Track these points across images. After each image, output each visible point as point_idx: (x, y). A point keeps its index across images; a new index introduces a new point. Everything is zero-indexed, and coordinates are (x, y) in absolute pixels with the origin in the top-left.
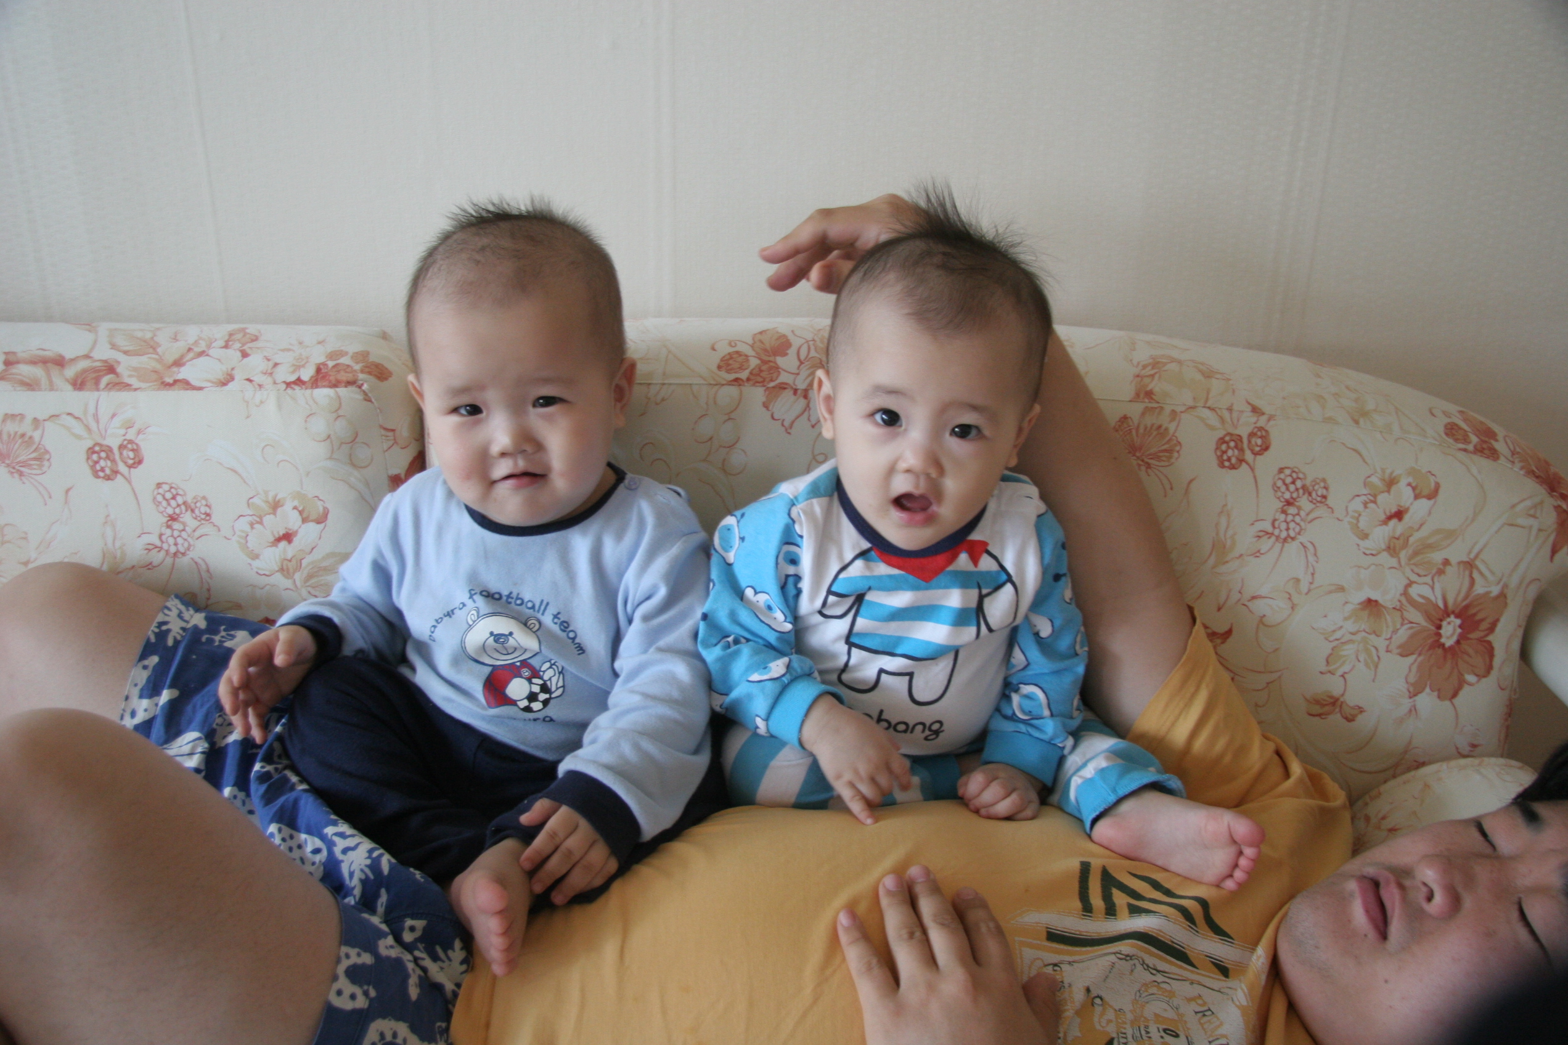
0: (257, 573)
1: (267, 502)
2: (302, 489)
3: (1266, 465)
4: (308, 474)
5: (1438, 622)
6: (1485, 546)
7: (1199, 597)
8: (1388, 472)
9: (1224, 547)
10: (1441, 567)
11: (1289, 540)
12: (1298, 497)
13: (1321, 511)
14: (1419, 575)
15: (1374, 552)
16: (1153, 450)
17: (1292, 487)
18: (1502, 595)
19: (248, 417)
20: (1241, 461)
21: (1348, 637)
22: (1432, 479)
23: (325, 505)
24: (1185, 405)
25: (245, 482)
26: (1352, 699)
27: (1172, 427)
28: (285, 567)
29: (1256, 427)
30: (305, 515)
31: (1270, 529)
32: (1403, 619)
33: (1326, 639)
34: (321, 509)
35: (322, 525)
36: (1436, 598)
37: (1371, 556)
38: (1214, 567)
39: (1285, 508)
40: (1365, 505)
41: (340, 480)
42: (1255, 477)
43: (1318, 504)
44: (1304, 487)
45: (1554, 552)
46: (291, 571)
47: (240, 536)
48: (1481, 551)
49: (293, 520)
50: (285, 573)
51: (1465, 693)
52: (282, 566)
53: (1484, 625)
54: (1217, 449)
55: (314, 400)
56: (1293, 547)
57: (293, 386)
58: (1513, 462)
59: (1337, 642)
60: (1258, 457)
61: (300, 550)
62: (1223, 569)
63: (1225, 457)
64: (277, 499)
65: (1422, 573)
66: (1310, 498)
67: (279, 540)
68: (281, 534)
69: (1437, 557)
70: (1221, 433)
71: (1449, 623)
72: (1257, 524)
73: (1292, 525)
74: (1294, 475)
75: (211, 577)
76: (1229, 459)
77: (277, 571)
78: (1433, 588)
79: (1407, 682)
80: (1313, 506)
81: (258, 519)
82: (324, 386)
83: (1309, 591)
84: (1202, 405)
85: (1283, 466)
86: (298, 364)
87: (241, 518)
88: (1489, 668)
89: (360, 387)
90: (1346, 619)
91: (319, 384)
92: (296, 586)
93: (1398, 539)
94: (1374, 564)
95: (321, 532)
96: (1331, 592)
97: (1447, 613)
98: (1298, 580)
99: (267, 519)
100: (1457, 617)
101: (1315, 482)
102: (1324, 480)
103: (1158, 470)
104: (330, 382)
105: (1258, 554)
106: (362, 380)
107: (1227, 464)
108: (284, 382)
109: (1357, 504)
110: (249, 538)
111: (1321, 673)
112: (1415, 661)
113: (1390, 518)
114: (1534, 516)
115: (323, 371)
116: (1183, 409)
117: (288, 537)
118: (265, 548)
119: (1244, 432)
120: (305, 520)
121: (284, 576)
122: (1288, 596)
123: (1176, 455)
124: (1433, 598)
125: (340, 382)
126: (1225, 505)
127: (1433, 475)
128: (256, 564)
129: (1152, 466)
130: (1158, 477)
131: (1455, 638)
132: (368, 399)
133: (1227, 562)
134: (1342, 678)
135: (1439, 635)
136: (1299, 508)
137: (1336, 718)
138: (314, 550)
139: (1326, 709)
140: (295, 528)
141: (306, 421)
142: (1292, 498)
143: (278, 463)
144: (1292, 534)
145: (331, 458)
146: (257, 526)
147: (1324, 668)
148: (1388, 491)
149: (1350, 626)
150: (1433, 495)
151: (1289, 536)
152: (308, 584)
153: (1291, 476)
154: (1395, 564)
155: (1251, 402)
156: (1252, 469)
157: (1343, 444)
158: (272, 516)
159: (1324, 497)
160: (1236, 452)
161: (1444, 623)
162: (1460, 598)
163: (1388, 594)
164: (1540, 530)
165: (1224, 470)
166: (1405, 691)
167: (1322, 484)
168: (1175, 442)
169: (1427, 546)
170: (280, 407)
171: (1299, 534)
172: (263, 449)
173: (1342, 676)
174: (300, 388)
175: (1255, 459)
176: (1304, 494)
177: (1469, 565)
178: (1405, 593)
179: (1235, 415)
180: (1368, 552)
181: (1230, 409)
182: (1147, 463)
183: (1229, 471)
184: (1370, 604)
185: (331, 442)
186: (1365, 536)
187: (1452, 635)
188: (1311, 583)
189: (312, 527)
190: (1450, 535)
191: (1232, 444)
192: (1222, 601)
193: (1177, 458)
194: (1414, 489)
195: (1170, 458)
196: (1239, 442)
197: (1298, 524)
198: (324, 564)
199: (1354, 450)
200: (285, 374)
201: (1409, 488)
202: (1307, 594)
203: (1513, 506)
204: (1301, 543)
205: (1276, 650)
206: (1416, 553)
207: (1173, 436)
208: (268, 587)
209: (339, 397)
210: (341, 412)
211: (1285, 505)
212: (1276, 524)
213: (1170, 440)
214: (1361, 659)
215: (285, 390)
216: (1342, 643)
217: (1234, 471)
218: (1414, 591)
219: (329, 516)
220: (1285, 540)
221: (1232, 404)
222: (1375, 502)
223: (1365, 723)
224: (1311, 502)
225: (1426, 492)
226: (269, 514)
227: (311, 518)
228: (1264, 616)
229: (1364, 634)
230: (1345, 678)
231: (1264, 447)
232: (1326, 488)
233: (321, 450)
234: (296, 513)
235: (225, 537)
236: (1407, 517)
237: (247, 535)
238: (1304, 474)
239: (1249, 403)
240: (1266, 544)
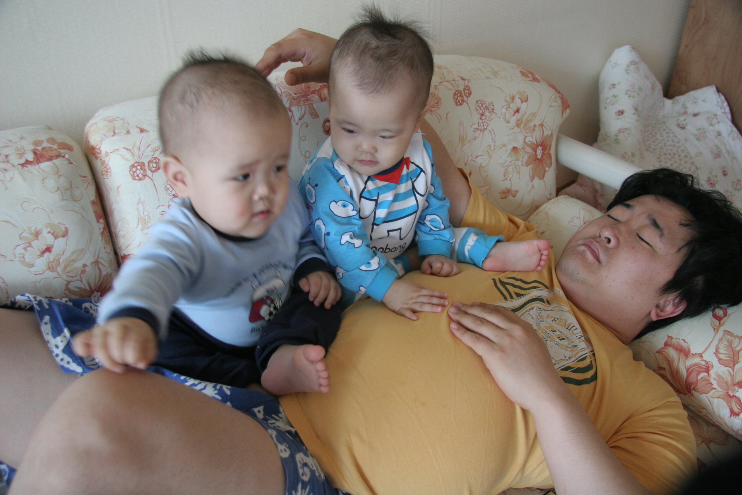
0: (35, 274)
1: (32, 234)
2: (50, 221)
3: (472, 100)
4: (52, 212)
5: (535, 150)
6: (545, 116)
7: (458, 162)
8: (511, 94)
9: (463, 138)
10: (534, 128)
11: (485, 130)
12: (485, 111)
13: (493, 115)
14: (528, 133)
15: (513, 128)
16: (432, 104)
17: (482, 108)
18: (552, 134)
19: (6, 189)
20: (463, 101)
21: (510, 164)
22: (525, 94)
23: (65, 226)
24: (438, 82)
25: (15, 226)
26: (514, 189)
27: (436, 92)
28: (51, 267)
29: (465, 86)
30: (55, 235)
31: (477, 127)
32: (525, 152)
33: (503, 167)
34: (64, 229)
35: (66, 238)
36: (534, 141)
37: (512, 130)
38: (461, 148)
39: (481, 117)
40: (507, 109)
41: (70, 210)
42: (469, 107)
43: (492, 113)
44: (486, 107)
45: (562, 113)
46: (55, 267)
47: (19, 257)
48: (544, 119)
49: (49, 239)
50: (52, 269)
51: (547, 174)
52: (49, 266)
53: (548, 148)
54: (454, 98)
55: (42, 170)
56: (486, 132)
57: (26, 165)
58: (544, 82)
59: (506, 167)
60: (469, 98)
61: (57, 255)
62: (464, 148)
63: (457, 101)
64: (37, 230)
65: (528, 132)
66: (489, 111)
67: (43, 252)
68: (44, 249)
69: (532, 124)
70: (454, 91)
71: (539, 149)
72: (473, 126)
73: (485, 123)
74: (482, 103)
75: (7, 286)
76: (459, 102)
77: (47, 270)
78: (532, 137)
79: (530, 176)
80: (490, 114)
81: (28, 245)
82: (45, 161)
83: (494, 149)
84: (444, 81)
85: (477, 100)
86: (20, 153)
87: (18, 247)
88: (551, 163)
89: (64, 157)
90: (508, 157)
91: (41, 160)
92: (60, 275)
93: (519, 120)
94: (514, 132)
95: (67, 241)
96: (501, 147)
97: (537, 146)
98: (490, 146)
99: (34, 243)
100: (541, 146)
101: (489, 104)
102: (492, 103)
103: (435, 112)
104: (47, 158)
105: (475, 139)
106: (63, 153)
107: (458, 103)
108: (19, 164)
109: (504, 110)
110: (25, 257)
111: (503, 181)
112: (531, 167)
113: (515, 113)
114: (556, 101)
115: (38, 153)
116: (438, 84)
117: (48, 249)
118: (36, 259)
119: (461, 89)
120: (56, 238)
121: (52, 271)
122: (488, 153)
123: (440, 104)
124: (532, 141)
125: (53, 157)
126: (461, 121)
127: (525, 92)
128: (33, 269)
129: (433, 111)
130: (436, 115)
131: (541, 155)
132: (71, 163)
133: (465, 145)
134: (509, 181)
135: (536, 155)
136: (486, 116)
137: (510, 197)
138: (65, 252)
139: (507, 194)
140: (52, 243)
141: (43, 183)
142: (483, 112)
143: (33, 211)
144: (485, 127)
145: (63, 200)
146: (29, 249)
147: (503, 179)
148: (513, 102)
149: (509, 159)
150: (526, 101)
151: (484, 128)
152: (66, 271)
153: (481, 103)
154: (520, 131)
155: (460, 76)
156: (468, 104)
157: (495, 86)
158: (36, 241)
159: (493, 109)
160: (461, 98)
161: (537, 150)
162: (541, 139)
163: (519, 144)
164: (558, 106)
165: (458, 106)
166: (529, 179)
167: (492, 104)
168: (439, 98)
169: (529, 121)
170: (24, 179)
171: (487, 126)
172: (22, 205)
173: (510, 180)
174: (31, 166)
175: (467, 100)
176: (486, 110)
177: (542, 125)
178: (524, 142)
179: (456, 82)
180: (511, 128)
181: (454, 80)
182: (431, 110)
183: (460, 106)
184: (515, 148)
185: (61, 191)
186: (508, 122)
187: (540, 154)
188: (495, 146)
189: (61, 240)
190: (534, 115)
191: (459, 95)
192: (466, 162)
193: (441, 105)
194: (521, 99)
195: (438, 105)
196: (461, 94)
197: (486, 123)
198: (72, 258)
199: (499, 88)
200: (15, 160)
201: (519, 99)
202: (494, 150)
203: (550, 99)
204: (489, 130)
205: (487, 176)
206: (525, 125)
207: (437, 96)
208: (43, 280)
209: (56, 165)
210: (60, 174)
211: (481, 116)
212: (479, 124)
213: (437, 98)
214: (515, 171)
215: (23, 168)
216: (508, 167)
217: (461, 106)
218: (527, 140)
219: (69, 232)
220: (483, 130)
221: (454, 78)
222: (509, 107)
223: (519, 196)
224: (489, 112)
225: (524, 100)
226: (35, 240)
227: (59, 235)
228: (481, 163)
229: (514, 161)
230: (511, 181)
231: (470, 93)
232: (493, 106)
233: (56, 196)
234: (50, 235)
235: (11, 260)
236: (520, 111)
237: (24, 255)
238: (485, 102)
239: (460, 77)
240: (478, 133)
